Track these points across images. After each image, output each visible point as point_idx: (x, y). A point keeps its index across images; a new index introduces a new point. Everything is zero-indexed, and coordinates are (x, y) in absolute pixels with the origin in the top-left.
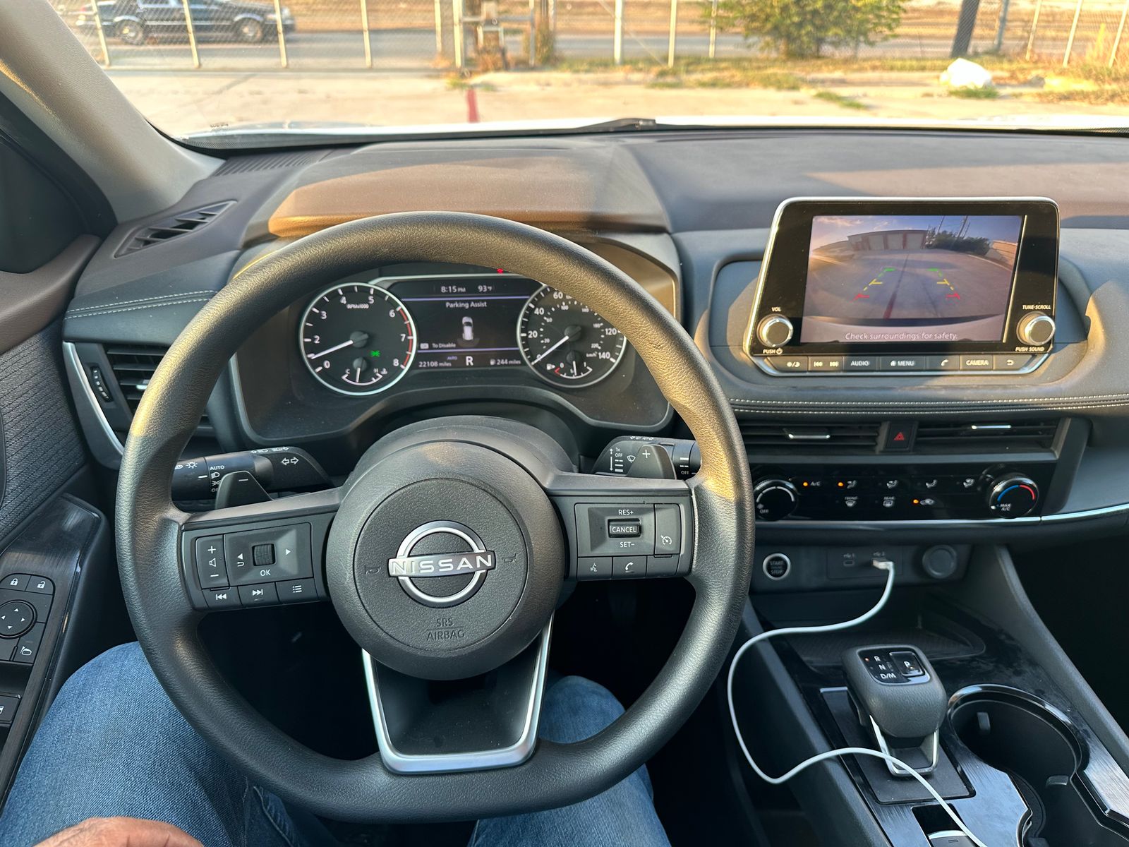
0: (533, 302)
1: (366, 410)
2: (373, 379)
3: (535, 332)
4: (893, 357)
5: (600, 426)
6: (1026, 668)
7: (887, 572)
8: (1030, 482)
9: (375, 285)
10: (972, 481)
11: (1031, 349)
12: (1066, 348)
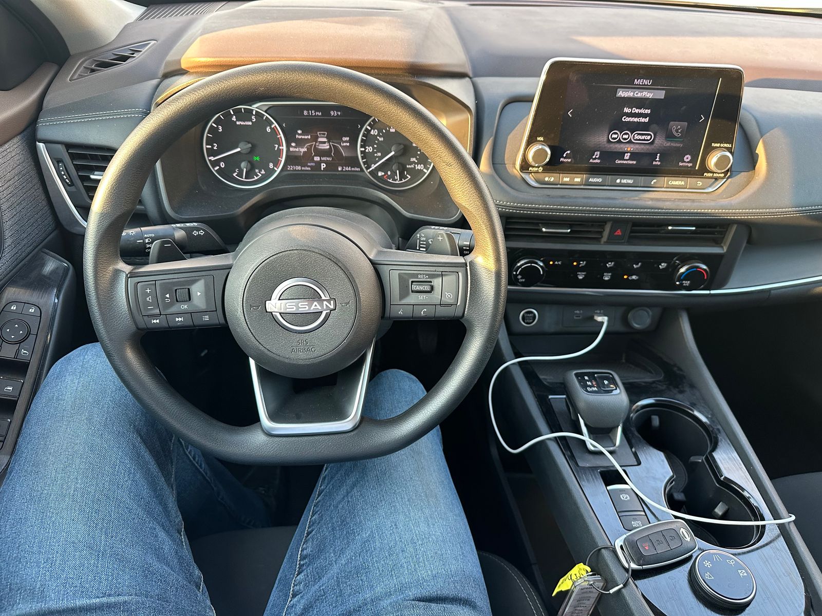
0: (369, 125)
1: (250, 199)
2: (255, 177)
3: (371, 147)
4: (619, 176)
5: (413, 218)
6: (687, 389)
7: (602, 323)
8: (705, 267)
9: (256, 108)
10: (666, 264)
11: (715, 175)
12: (739, 176)
